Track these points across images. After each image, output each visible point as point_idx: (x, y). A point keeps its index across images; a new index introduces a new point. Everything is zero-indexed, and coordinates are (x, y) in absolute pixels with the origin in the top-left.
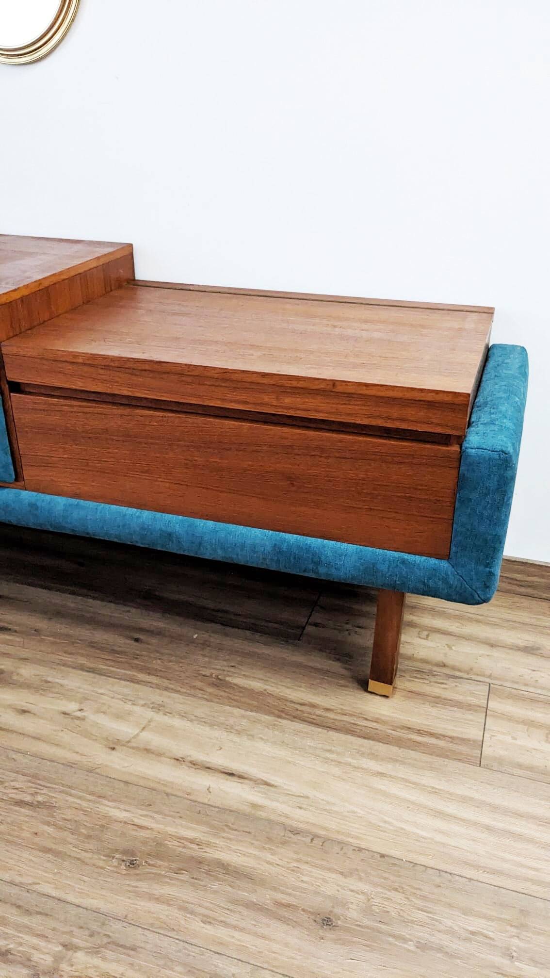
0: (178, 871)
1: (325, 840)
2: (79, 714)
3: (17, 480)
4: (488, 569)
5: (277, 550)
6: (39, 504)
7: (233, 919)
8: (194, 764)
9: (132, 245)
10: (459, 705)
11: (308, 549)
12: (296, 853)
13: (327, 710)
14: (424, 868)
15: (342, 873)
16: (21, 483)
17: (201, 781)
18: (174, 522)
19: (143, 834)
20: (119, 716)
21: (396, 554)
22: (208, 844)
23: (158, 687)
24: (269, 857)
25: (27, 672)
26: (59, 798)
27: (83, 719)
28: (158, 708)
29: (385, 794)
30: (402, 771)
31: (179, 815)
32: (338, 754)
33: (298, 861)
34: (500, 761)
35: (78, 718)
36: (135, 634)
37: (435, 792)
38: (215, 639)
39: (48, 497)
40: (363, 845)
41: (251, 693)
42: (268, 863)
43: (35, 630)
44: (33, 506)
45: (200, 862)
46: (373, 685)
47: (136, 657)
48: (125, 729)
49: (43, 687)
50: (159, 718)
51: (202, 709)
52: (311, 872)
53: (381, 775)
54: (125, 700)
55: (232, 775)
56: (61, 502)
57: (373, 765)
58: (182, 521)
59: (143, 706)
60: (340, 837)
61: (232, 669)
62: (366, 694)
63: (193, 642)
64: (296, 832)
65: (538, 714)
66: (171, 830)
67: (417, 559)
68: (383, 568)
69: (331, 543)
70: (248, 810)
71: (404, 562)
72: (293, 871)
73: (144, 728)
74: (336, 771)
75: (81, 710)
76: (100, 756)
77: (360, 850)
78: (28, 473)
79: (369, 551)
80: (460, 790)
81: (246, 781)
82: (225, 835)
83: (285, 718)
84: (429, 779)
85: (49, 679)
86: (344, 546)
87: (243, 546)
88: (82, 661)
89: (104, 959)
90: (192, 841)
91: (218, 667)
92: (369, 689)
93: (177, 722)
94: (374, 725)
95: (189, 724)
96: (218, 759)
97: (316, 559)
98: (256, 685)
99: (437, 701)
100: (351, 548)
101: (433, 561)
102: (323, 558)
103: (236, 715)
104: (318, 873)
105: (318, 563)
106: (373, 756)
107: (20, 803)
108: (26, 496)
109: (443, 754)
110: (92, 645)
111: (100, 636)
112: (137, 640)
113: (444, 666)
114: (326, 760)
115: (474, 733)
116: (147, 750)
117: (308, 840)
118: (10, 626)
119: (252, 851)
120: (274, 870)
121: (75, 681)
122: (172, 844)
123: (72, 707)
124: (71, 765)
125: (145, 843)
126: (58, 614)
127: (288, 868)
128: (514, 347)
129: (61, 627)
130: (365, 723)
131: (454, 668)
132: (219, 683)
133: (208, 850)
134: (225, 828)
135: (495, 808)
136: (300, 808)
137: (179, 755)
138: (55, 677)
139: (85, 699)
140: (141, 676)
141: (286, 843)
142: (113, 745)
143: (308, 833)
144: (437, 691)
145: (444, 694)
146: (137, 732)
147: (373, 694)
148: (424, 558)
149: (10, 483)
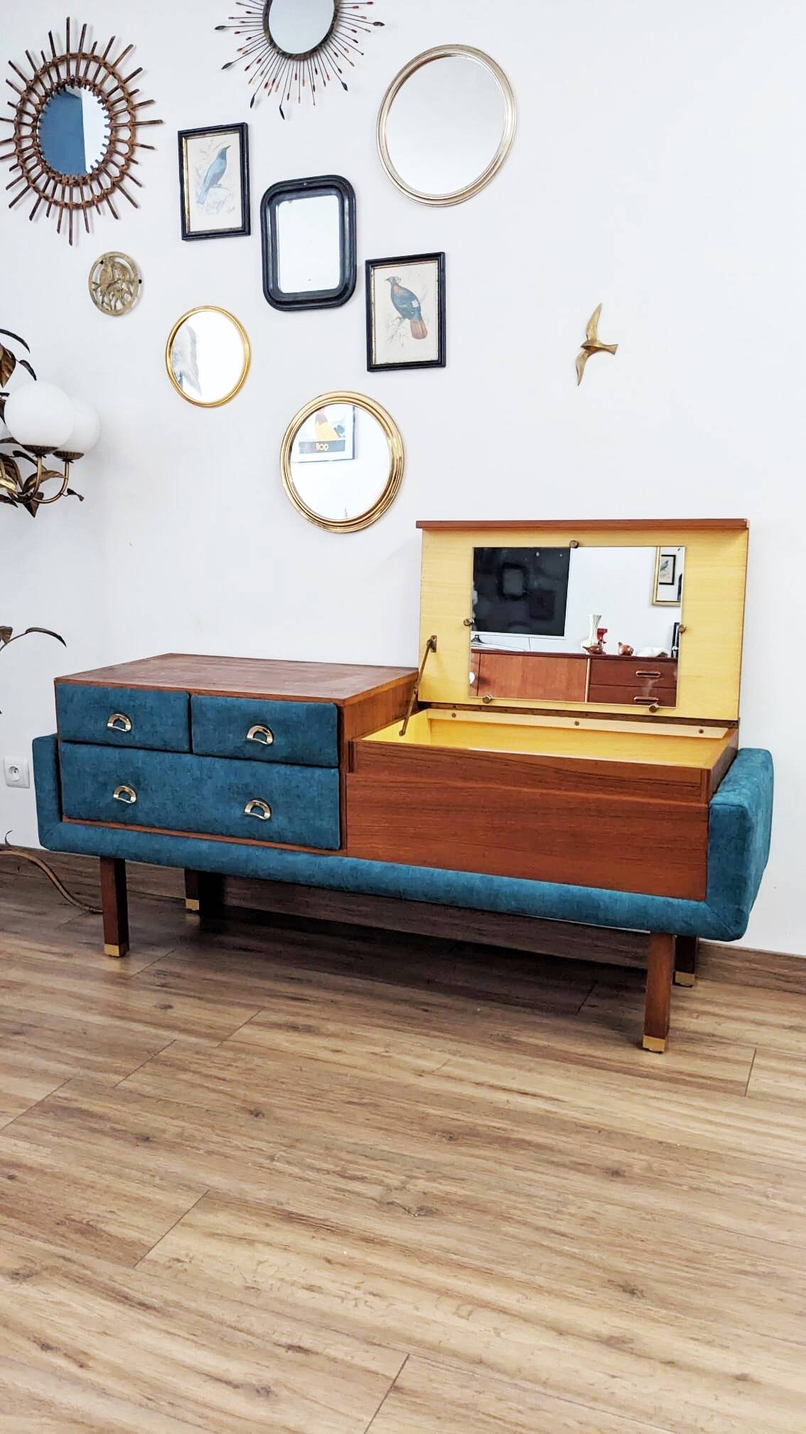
0: (490, 1143)
1: (610, 1133)
2: (385, 1054)
3: (341, 848)
5: (563, 900)
6: (359, 867)
7: (540, 1169)
8: (492, 1087)
10: (727, 1060)
11: (589, 896)
12: (587, 1138)
14: (695, 1150)
15: (625, 1150)
16: (345, 851)
17: (501, 1097)
18: (475, 879)
19: (458, 1123)
20: (418, 1057)
21: (662, 899)
22: (513, 1130)
23: (451, 1040)
24: (566, 1139)
25: (331, 1027)
26: (381, 1101)
27: (390, 1057)
28: (454, 1053)
29: (661, 1109)
30: (675, 1097)
31: (484, 1114)
32: (617, 1085)
34: (763, 1094)
35: (384, 1056)
36: (426, 1007)
37: (706, 1110)
38: (499, 1012)
39: (368, 862)
40: (643, 1136)
41: (537, 1047)
43: (332, 1001)
44: (354, 869)
45: (508, 1139)
46: (648, 1042)
47: (426, 1021)
48: (428, 1064)
49: (351, 1037)
50: (457, 1059)
51: (496, 1055)
52: (600, 1148)
53: (655, 1098)
54: (423, 1046)
55: (524, 1093)
56: (377, 866)
57: (652, 1093)
58: (481, 877)
59: (440, 1051)
60: (624, 1131)
61: (517, 1032)
62: (644, 1052)
63: (475, 1013)
64: (585, 1127)
65: (800, 1069)
66: (479, 1122)
67: (682, 902)
68: (652, 910)
69: (609, 892)
70: (543, 1113)
71: (670, 904)
72: (584, 1146)
73: (444, 1064)
74: (615, 1094)
75: (387, 1052)
76: (412, 1080)
77: (641, 1138)
78: (350, 842)
79: (638, 897)
80: (726, 1110)
81: (539, 1098)
82: (525, 1126)
83: (567, 1063)
84: (700, 1102)
85: (355, 1032)
86: (619, 893)
88: (380, 1022)
89: (440, 1184)
90: (500, 1129)
91: (501, 1030)
92: (644, 1046)
93: (472, 1062)
94: (649, 1069)
95: (483, 1063)
96: (513, 1085)
97: (595, 905)
98: (540, 1042)
99: (709, 1057)
100: (625, 895)
101: (694, 903)
102: (602, 903)
103: (524, 1059)
104: (606, 1149)
105: (598, 907)
106: (649, 1087)
107: (350, 1103)
108: (349, 861)
109: (715, 1089)
110: (383, 1011)
111: (388, 1006)
112: (426, 1011)
113: (714, 1035)
114: (607, 1088)
115: (742, 1077)
116: (449, 1077)
117: (597, 1131)
119: (550, 1135)
120: (570, 1146)
121: (377, 1034)
122: (480, 1129)
123: (378, 1050)
124: (385, 1083)
125: (459, 1127)
126: (348, 991)
127: (581, 1145)
128: (759, 750)
129: (356, 1000)
130: (639, 1068)
131: (721, 1037)
132: (506, 1040)
133: (512, 1133)
134: (525, 1122)
136: (588, 1114)
137: (478, 1081)
138: (358, 1031)
139: (388, 1045)
140: (433, 1033)
141: (578, 1132)
142: (421, 1073)
143: (596, 1128)
144: (707, 1051)
145: (715, 1053)
146: (439, 1066)
147: (647, 1050)
148: (685, 901)
149: (335, 850)
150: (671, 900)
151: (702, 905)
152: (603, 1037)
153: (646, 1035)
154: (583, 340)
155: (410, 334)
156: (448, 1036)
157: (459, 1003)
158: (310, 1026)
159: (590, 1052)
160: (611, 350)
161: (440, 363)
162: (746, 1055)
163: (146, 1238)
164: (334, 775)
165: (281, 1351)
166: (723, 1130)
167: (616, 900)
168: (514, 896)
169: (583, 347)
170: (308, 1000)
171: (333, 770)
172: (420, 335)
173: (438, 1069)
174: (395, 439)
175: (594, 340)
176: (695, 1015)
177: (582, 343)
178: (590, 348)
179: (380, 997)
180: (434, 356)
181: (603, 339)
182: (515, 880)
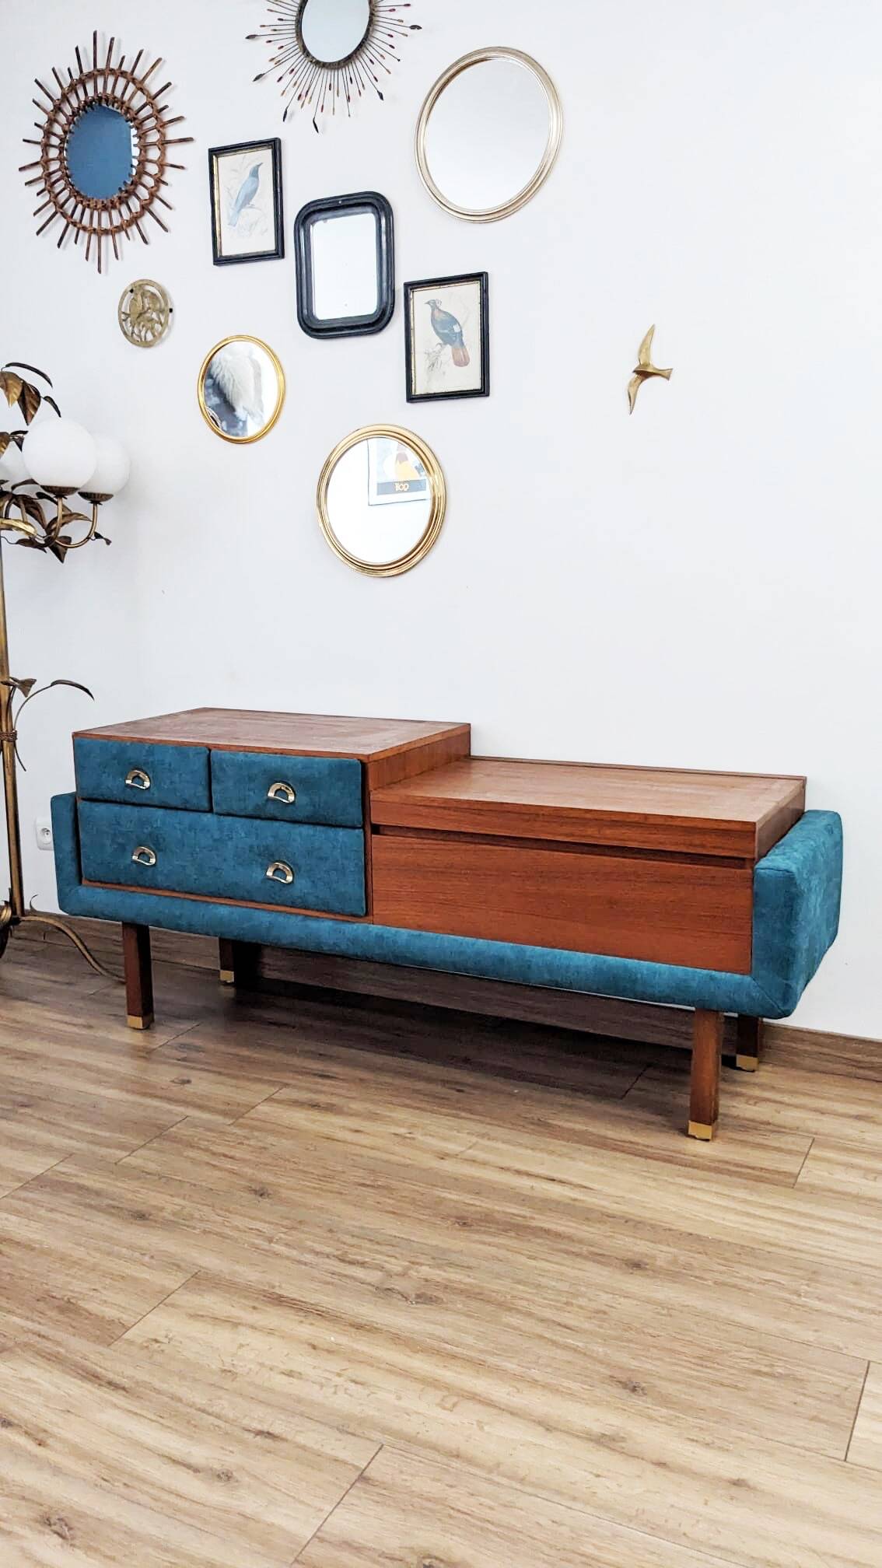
0: (506, 1231)
1: (637, 1223)
2: (409, 1135)
3: (367, 914)
4: (785, 982)
5: (598, 970)
6: (385, 935)
7: (556, 1259)
8: (518, 1172)
9: (469, 725)
10: (779, 1150)
11: (625, 968)
12: (612, 1228)
13: (648, 1146)
14: (728, 1244)
15: (651, 1241)
16: (371, 918)
17: (525, 1183)
18: (506, 949)
19: (472, 1209)
20: (445, 1139)
21: (705, 972)
22: (532, 1218)
23: (481, 1122)
24: (588, 1229)
25: (355, 1106)
26: (394, 1183)
27: (413, 1139)
28: (483, 1136)
29: (698, 1200)
30: (715, 1188)
31: (504, 1200)
32: (655, 1174)
34: (813, 1187)
35: (409, 1138)
36: (460, 1087)
37: (745, 1201)
38: (537, 1095)
39: (393, 930)
40: (674, 1227)
41: (574, 1132)
43: (360, 1079)
44: (380, 937)
45: (525, 1227)
46: (694, 1128)
47: (458, 1101)
48: (451, 1147)
49: (373, 1117)
50: (486, 1142)
51: (526, 1139)
52: (624, 1239)
53: (692, 1188)
54: (450, 1128)
55: (552, 1180)
56: (404, 933)
57: (689, 1183)
58: (512, 947)
59: (467, 1134)
60: (653, 1222)
61: (554, 1115)
62: (688, 1139)
63: (512, 1095)
64: (611, 1216)
65: (858, 1160)
66: (497, 1208)
67: (723, 974)
68: (694, 984)
69: (645, 963)
70: (568, 1201)
71: (712, 978)
72: (607, 1237)
73: (470, 1147)
75: (410, 1133)
76: (431, 1162)
77: (670, 1230)
78: (377, 908)
79: (680, 971)
80: (769, 1202)
81: (567, 1185)
82: (547, 1214)
83: (603, 1149)
84: (741, 1194)
85: (379, 1112)
86: (657, 965)
87: (568, 967)
88: (408, 1102)
89: (445, 1271)
90: (519, 1216)
91: (538, 1112)
92: (690, 1133)
93: (500, 1145)
94: (691, 1158)
95: (512, 1148)
96: (540, 1170)
97: (633, 978)
98: (578, 1127)
99: (758, 1146)
100: (664, 967)
101: (737, 977)
102: (639, 976)
103: (557, 1144)
104: (630, 1240)
105: (635, 981)
106: (691, 1177)
107: (363, 1185)
108: (375, 929)
110: (414, 1091)
111: (421, 1085)
112: (459, 1091)
113: (769, 1124)
114: (641, 1176)
115: (793, 1168)
116: (474, 1161)
117: (622, 1221)
118: (337, 1076)
119: (574, 1225)
120: (591, 1236)
121: (401, 1114)
122: (495, 1214)
123: (402, 1131)
125: (476, 1212)
126: (380, 1069)
127: (603, 1236)
129: (387, 1079)
130: (681, 1156)
131: (779, 1126)
132: (541, 1124)
133: (531, 1221)
134: (547, 1210)
135: (801, 1214)
136: (617, 1203)
137: (503, 1165)
138: (382, 1111)
139: (414, 1126)
140: (463, 1114)
141: (603, 1222)
142: (443, 1156)
143: (622, 1217)
144: (759, 1140)
145: (766, 1142)
146: (463, 1149)
147: (694, 1137)
148: (729, 974)
149: (360, 917)
150: (714, 973)
151: (748, 979)
152: (648, 1123)
153: (693, 1121)
154: (635, 365)
155: (452, 361)
156: (478, 1117)
157: (498, 1083)
158: (333, 1105)
159: (630, 1137)
160: (665, 375)
161: (483, 392)
162: (803, 1144)
163: (124, 1316)
164: (358, 836)
165: (250, 1436)
166: (761, 1223)
167: (655, 973)
168: (549, 968)
169: (636, 372)
170: (335, 1078)
171: (357, 831)
172: (462, 362)
173: (461, 1152)
174: (436, 476)
175: (647, 365)
176: (751, 1102)
177: (633, 369)
178: (643, 374)
179: (410, 1075)
180: (476, 384)
181: (657, 363)
182: (548, 950)
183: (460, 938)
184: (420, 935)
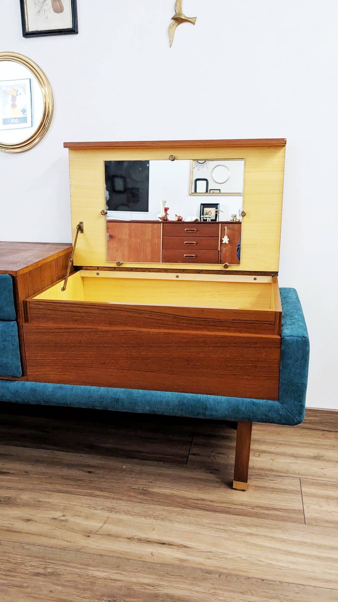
1: (228, 575)
2: (63, 518)
3: (23, 375)
4: (300, 403)
5: (181, 404)
6: (37, 388)
8: (140, 540)
10: (285, 491)
11: (199, 401)
12: (213, 584)
13: (212, 501)
14: (288, 584)
15: (241, 593)
16: (25, 377)
17: (146, 550)
18: (119, 392)
19: (119, 584)
20: (87, 517)
21: (249, 400)
22: (159, 586)
23: (108, 498)
24: (197, 589)
25: (25, 497)
26: (61, 569)
27: (67, 521)
28: (111, 510)
29: (256, 545)
30: (262, 531)
31: (137, 570)
32: (223, 525)
33: (215, 588)
34: (315, 519)
35: (62, 521)
36: (89, 469)
37: (283, 541)
38: (137, 468)
39: (42, 384)
40: (250, 575)
41: (166, 496)
42: (196, 592)
43: (26, 472)
44: (33, 390)
45: (156, 596)
46: (236, 484)
47: (91, 482)
48: (93, 524)
49: (37, 505)
50: (113, 515)
51: (138, 508)
52: (223, 594)
54: (90, 507)
55: (164, 544)
56: (50, 386)
57: (245, 530)
58: (124, 391)
59: (101, 509)
60: (236, 572)
61: (150, 484)
62: (233, 491)
63: (123, 470)
64: (209, 572)
65: (331, 492)
66: (134, 580)
67: (261, 401)
68: (243, 408)
69: (212, 397)
70: (178, 563)
71: (254, 404)
72: (213, 595)
73: (105, 522)
74: (224, 535)
75: (64, 516)
76: (82, 542)
77: (249, 578)
78: (30, 370)
79: (234, 399)
80: (297, 538)
81: (173, 547)
82: (167, 579)
83: (188, 509)
84: (278, 534)
85: (40, 499)
86: (219, 397)
88: (58, 487)
90: (149, 585)
91: (142, 483)
92: (234, 487)
93: (124, 517)
94: (241, 507)
95: (131, 517)
96: (154, 536)
97: (204, 406)
98: (167, 491)
99: (274, 490)
100: (224, 398)
101: (270, 402)
102: (208, 405)
103: (158, 509)
104: (226, 594)
105: (206, 409)
106: (245, 525)
107: (38, 574)
108: (28, 384)
109: (284, 519)
110: (62, 477)
111: (66, 472)
112: (90, 472)
113: (272, 470)
114: (218, 530)
115: (298, 506)
116: (110, 535)
117: (217, 576)
118: (9, 471)
119: (185, 586)
120: (202, 596)
121: (56, 499)
122: (135, 588)
123: (58, 514)
124: (64, 549)
125: (120, 589)
126: (37, 461)
127: (210, 594)
129: (41, 468)
130: (235, 506)
131: (277, 471)
132: (145, 492)
133: (159, 589)
134: (166, 575)
135: (319, 546)
136: (209, 558)
137: (130, 536)
138: (43, 498)
139: (65, 509)
140: (97, 493)
141: (205, 579)
142: (88, 534)
143: (216, 572)
144: (271, 485)
145: (276, 486)
146: (101, 525)
147: (236, 489)
148: (265, 400)
149: (19, 378)
150: (255, 400)
151: (276, 403)
152: (206, 481)
153: (235, 480)
154: (173, 14)
155: (52, 10)
156: (106, 494)
157: (111, 462)
158: (9, 498)
159: (201, 496)
160: (191, 21)
161: (73, 31)
162: (296, 484)
164: (13, 326)
166: (301, 560)
167: (219, 402)
168: (149, 403)
169: (174, 19)
170: (9, 473)
171: (12, 323)
172: (59, 10)
173: (101, 527)
174: (46, 89)
175: (180, 14)
176: (257, 454)
177: (171, 17)
178: (178, 20)
180: (69, 25)
181: (186, 13)
182: (146, 392)
183: (89, 387)
184: (60, 387)
